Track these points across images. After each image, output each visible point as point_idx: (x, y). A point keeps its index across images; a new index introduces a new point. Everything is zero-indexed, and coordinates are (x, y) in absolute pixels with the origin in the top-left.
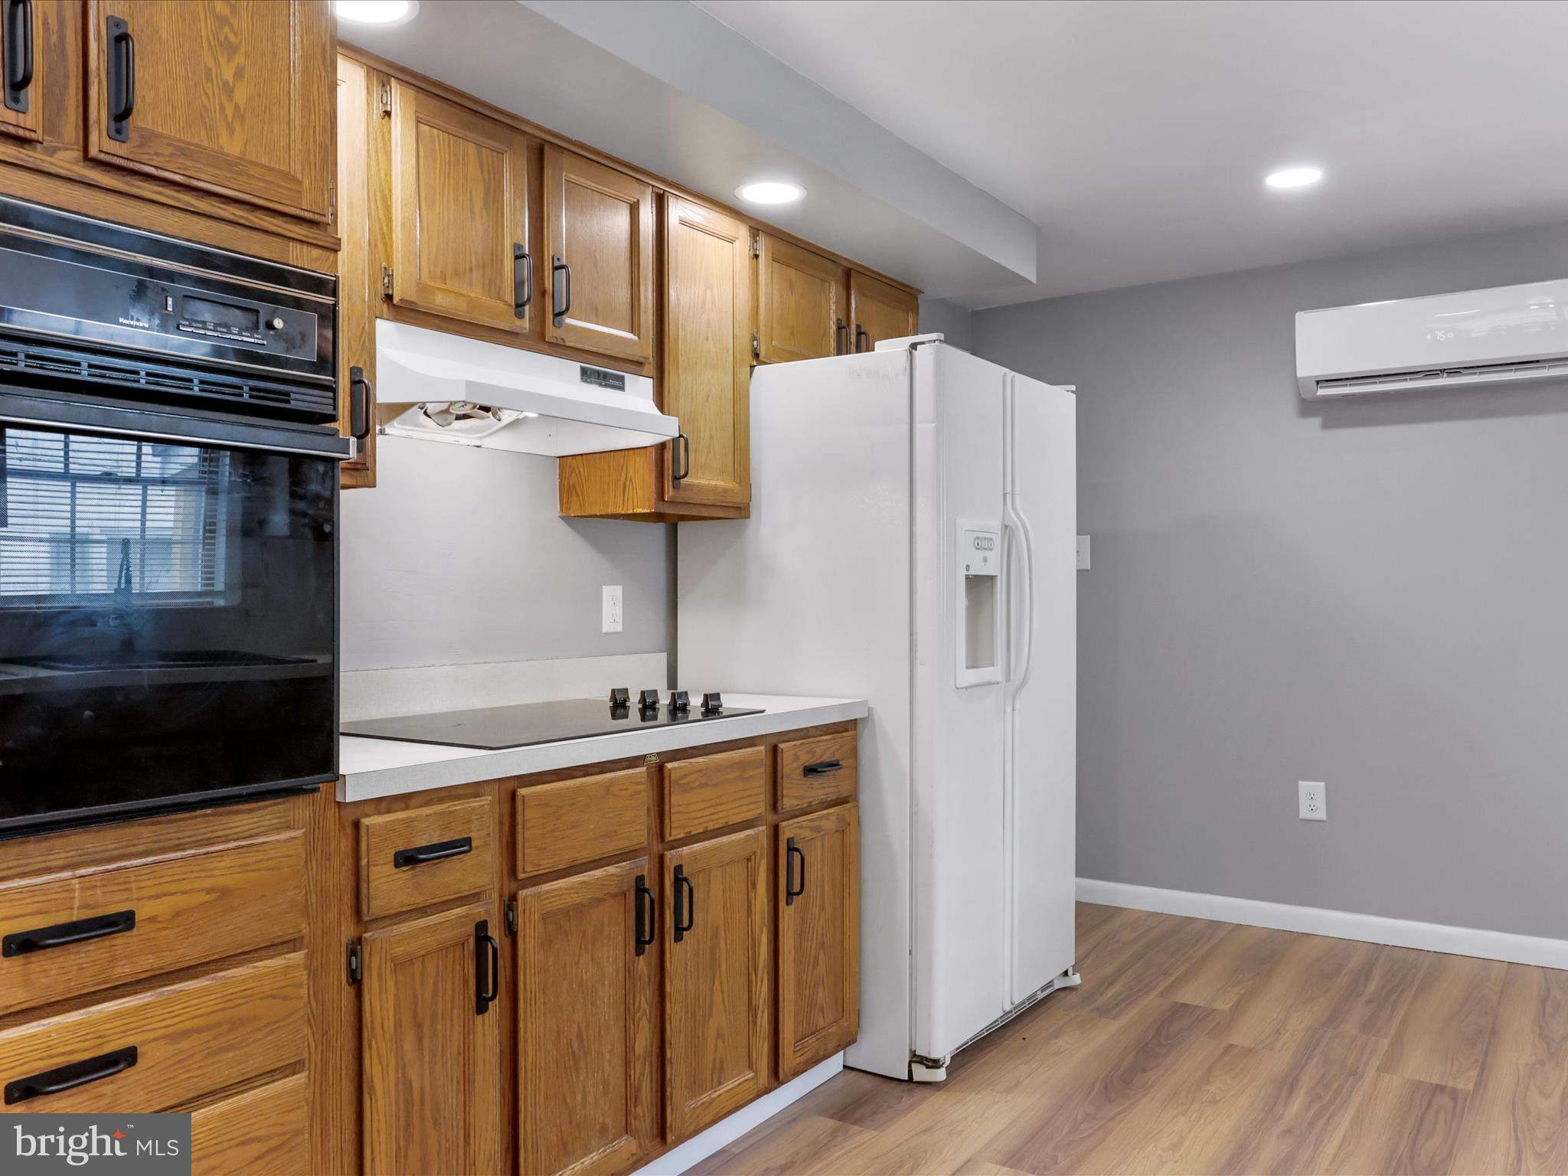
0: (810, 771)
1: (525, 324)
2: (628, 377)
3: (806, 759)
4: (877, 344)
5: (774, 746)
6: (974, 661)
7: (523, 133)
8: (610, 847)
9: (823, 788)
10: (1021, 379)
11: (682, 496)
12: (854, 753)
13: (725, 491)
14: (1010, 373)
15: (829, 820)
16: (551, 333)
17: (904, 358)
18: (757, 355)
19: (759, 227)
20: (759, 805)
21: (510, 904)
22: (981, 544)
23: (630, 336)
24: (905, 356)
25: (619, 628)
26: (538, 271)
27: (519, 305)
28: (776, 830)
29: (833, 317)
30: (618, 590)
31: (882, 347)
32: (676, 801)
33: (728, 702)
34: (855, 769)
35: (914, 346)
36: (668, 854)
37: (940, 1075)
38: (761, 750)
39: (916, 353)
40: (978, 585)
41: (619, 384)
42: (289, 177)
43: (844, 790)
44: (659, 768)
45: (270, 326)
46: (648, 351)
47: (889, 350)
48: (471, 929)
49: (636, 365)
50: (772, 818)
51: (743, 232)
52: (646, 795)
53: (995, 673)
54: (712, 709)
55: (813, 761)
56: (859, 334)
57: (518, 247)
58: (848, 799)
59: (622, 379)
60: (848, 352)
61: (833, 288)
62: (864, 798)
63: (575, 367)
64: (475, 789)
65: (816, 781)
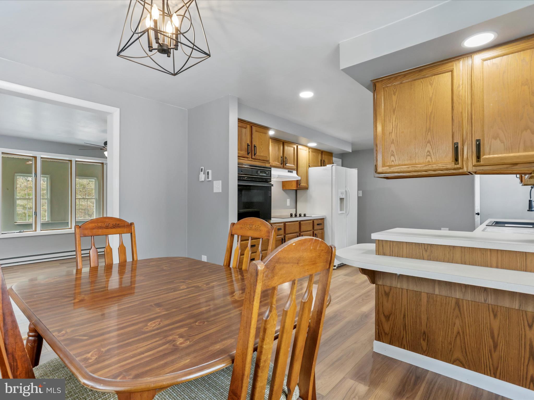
0: (318, 224)
1: (282, 166)
2: (293, 171)
3: (317, 223)
4: (327, 165)
5: (313, 221)
6: (341, 210)
7: (282, 141)
8: (295, 231)
9: (319, 227)
10: (349, 169)
11: (300, 187)
12: (323, 223)
13: (305, 186)
14: (346, 168)
15: (320, 231)
16: (285, 166)
17: (331, 168)
18: (309, 166)
19: (309, 148)
20: (311, 228)
21: (285, 236)
22: (342, 193)
23: (293, 166)
24: (331, 167)
25: (289, 205)
26: (283, 159)
27: (281, 164)
28: (313, 232)
29: (320, 159)
30: (289, 200)
31: (328, 166)
32: (302, 227)
33: (307, 215)
34: (324, 225)
35: (332, 166)
36: (301, 233)
37: (335, 268)
38: (312, 221)
39: (333, 167)
40: (342, 199)
41: (292, 172)
42: (266, 157)
43: (322, 228)
44: (300, 222)
45: (266, 173)
46: (296, 168)
47: (329, 166)
48: (281, 239)
49: (294, 169)
50: (313, 230)
51: (308, 149)
52: (298, 225)
53: (344, 212)
54: (305, 215)
55: (318, 223)
56: (324, 161)
57: (281, 156)
58: (323, 229)
59: (292, 171)
60: (322, 166)
61: (320, 154)
62: (325, 229)
63: (287, 170)
64: (281, 223)
65: (318, 226)
